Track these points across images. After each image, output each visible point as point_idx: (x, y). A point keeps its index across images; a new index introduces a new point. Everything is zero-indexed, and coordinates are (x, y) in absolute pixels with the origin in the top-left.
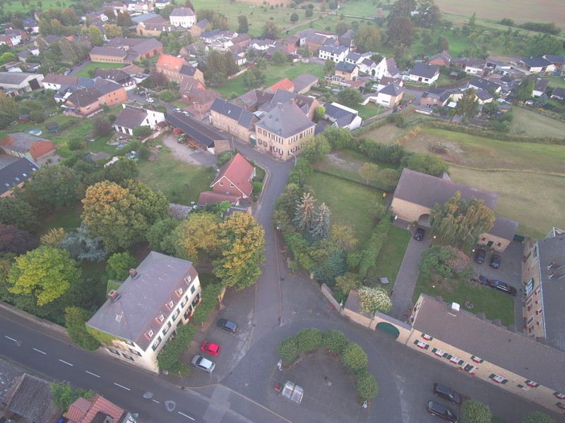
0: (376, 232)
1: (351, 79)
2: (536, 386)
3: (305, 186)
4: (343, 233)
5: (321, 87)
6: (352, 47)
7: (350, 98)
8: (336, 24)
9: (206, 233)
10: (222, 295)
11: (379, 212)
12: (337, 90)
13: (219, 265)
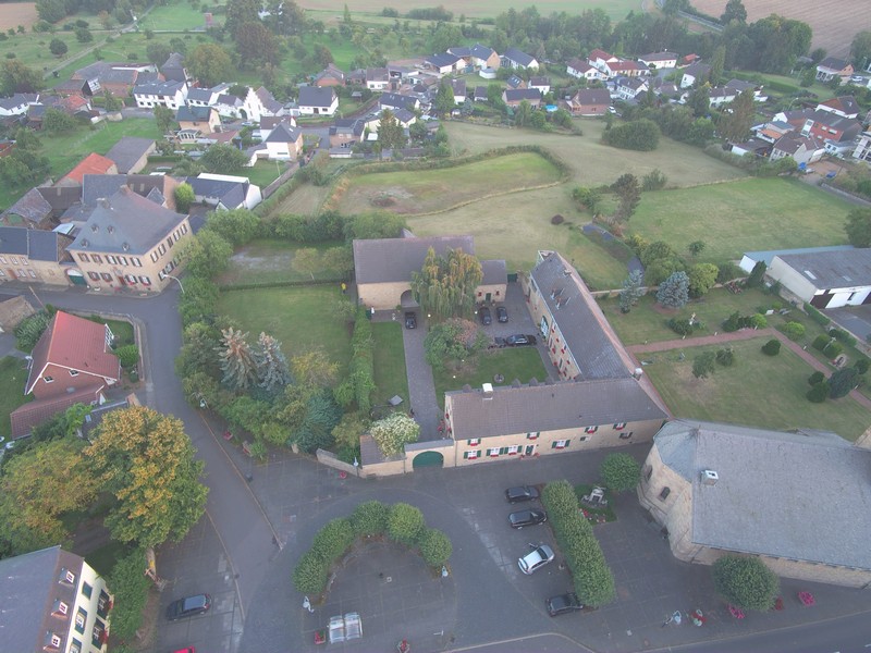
0: (357, 342)
1: (213, 131)
2: (596, 429)
3: (218, 319)
4: (313, 364)
5: (165, 153)
6: (190, 80)
7: (224, 160)
8: (145, 47)
11: (347, 313)
12: (198, 153)
13: (119, 519)
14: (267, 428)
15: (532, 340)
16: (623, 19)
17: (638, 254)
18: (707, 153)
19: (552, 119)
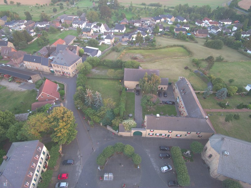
0: (122, 97)
2: (190, 133)
3: (86, 86)
5: (78, 40)
6: (87, 21)
7: (93, 43)
8: (76, 11)
9: (42, 123)
10: (61, 149)
11: (120, 88)
12: (86, 41)
13: (54, 136)
14: (95, 118)
15: (173, 103)
16: (215, 9)
17: (211, 81)
18: (238, 52)
19: (189, 38)
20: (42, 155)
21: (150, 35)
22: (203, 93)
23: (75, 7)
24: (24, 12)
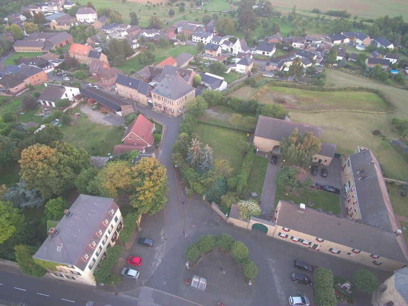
0: (245, 162)
1: (217, 55)
2: (359, 252)
3: (193, 134)
4: (223, 165)
5: (196, 62)
6: (215, 33)
7: (217, 69)
8: (202, 16)
9: (122, 176)
10: (139, 220)
11: (245, 147)
12: (208, 64)
13: (135, 198)
14: (196, 185)
15: (337, 191)
19: (392, 78)
20: (113, 222)
21: (317, 64)
22: (402, 185)
23: (202, 10)
24: (129, 12)
